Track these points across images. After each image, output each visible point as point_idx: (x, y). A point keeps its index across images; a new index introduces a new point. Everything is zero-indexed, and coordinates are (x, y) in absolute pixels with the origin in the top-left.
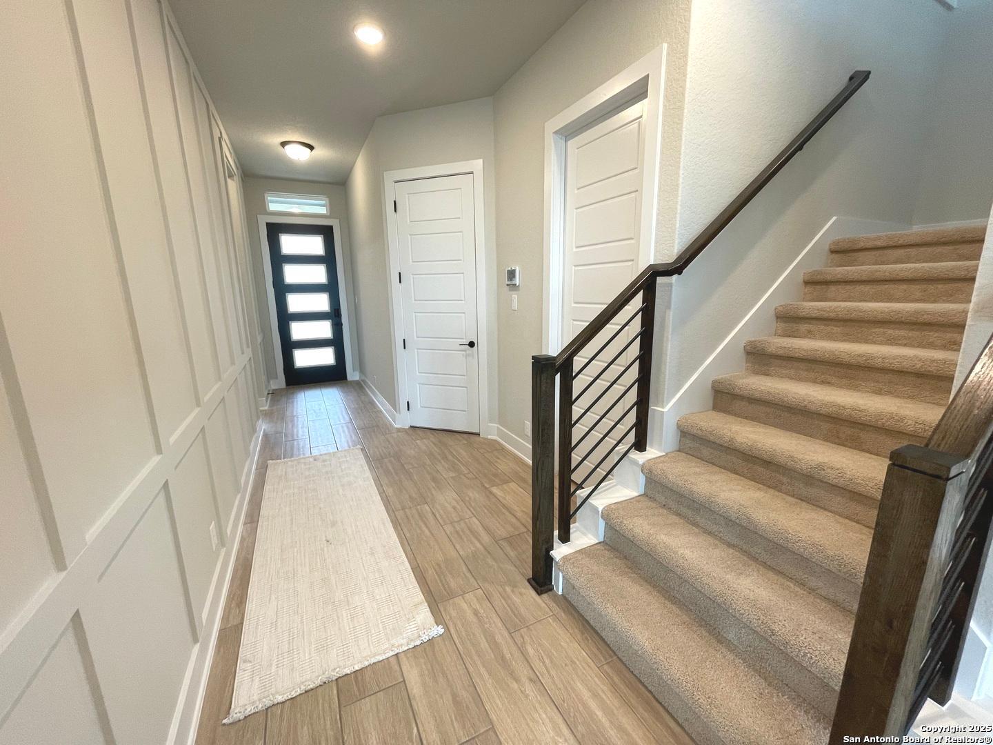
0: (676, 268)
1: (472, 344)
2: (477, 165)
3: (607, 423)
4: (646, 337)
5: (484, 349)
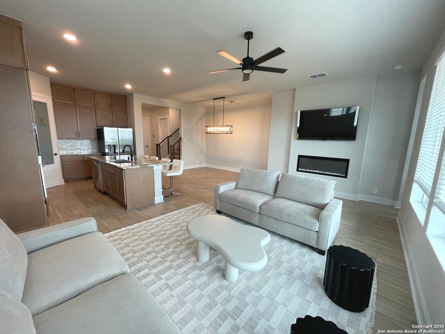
0: (171, 136)
1: (147, 146)
2: (148, 118)
3: (165, 154)
4: (168, 142)
5: (149, 146)
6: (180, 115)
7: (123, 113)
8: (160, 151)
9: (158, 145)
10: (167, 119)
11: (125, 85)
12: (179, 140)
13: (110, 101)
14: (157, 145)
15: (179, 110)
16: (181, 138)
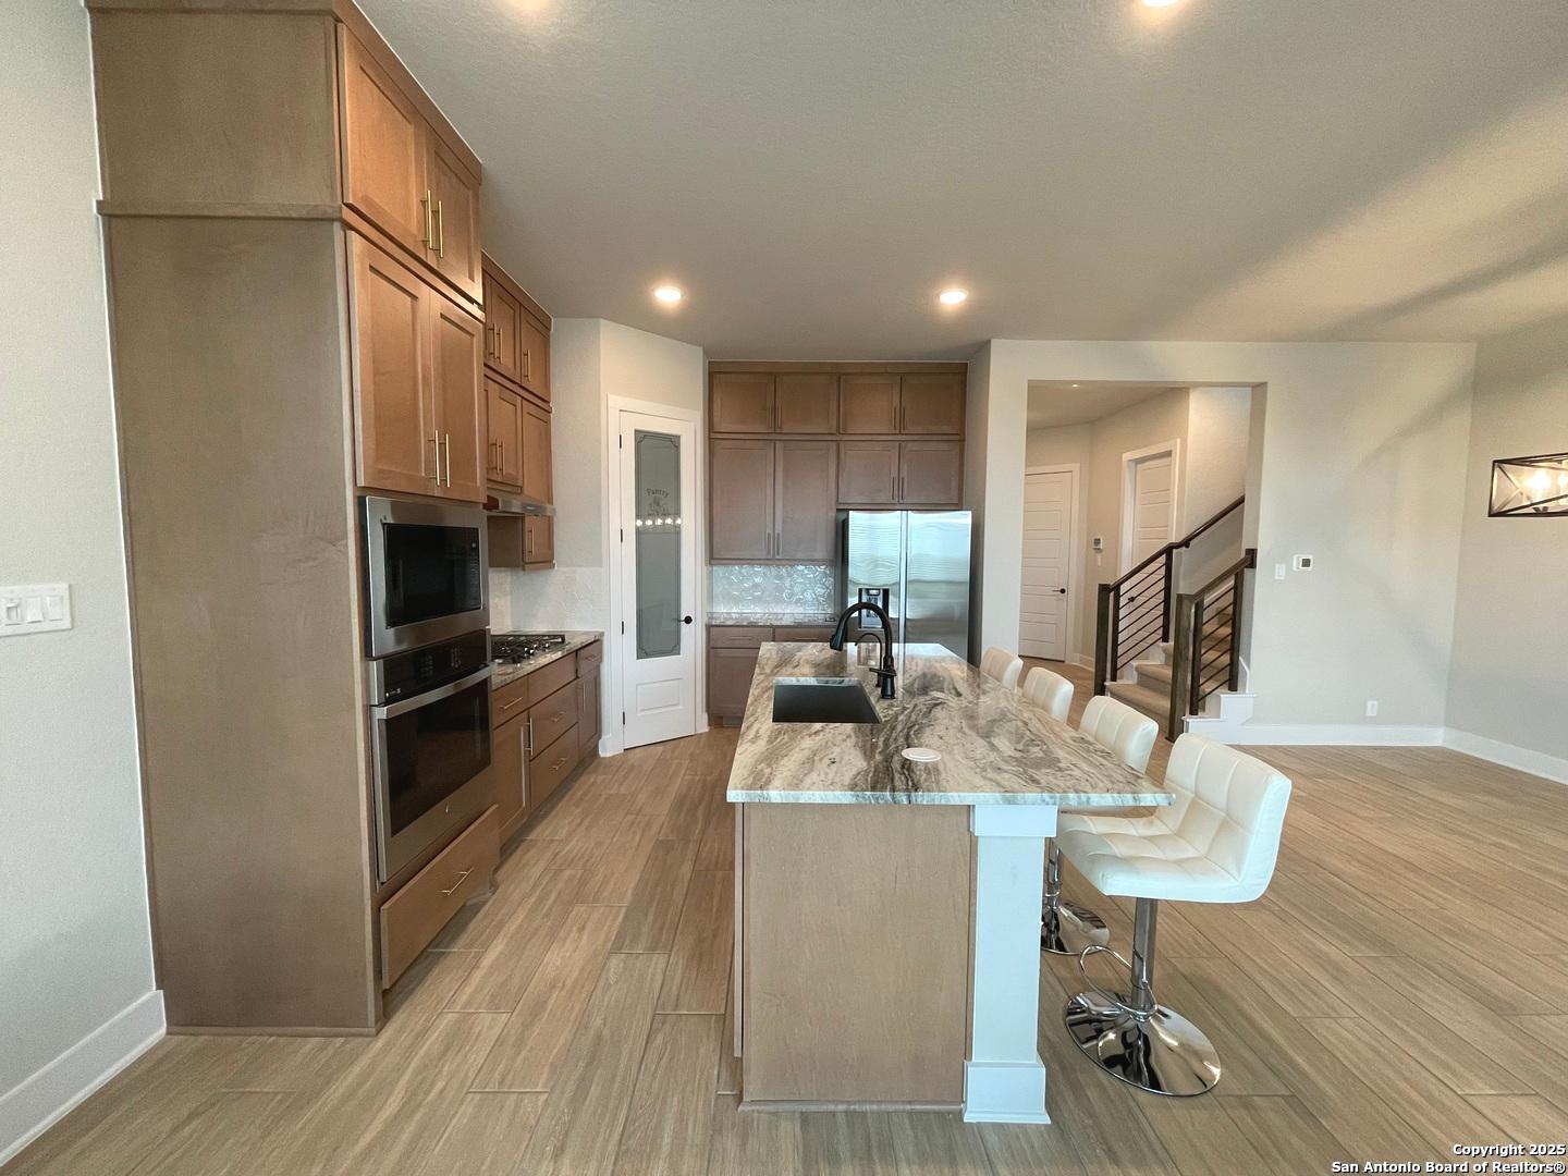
0: (1186, 543)
1: (1063, 591)
2: (1076, 467)
3: (1143, 634)
4: (1168, 576)
5: (1071, 592)
6: (1257, 415)
7: (944, 446)
8: (1116, 620)
9: (1108, 593)
10: (1169, 454)
11: (938, 295)
12: (1235, 567)
13: (896, 402)
14: (1104, 589)
15: (1249, 390)
16: (1252, 553)
